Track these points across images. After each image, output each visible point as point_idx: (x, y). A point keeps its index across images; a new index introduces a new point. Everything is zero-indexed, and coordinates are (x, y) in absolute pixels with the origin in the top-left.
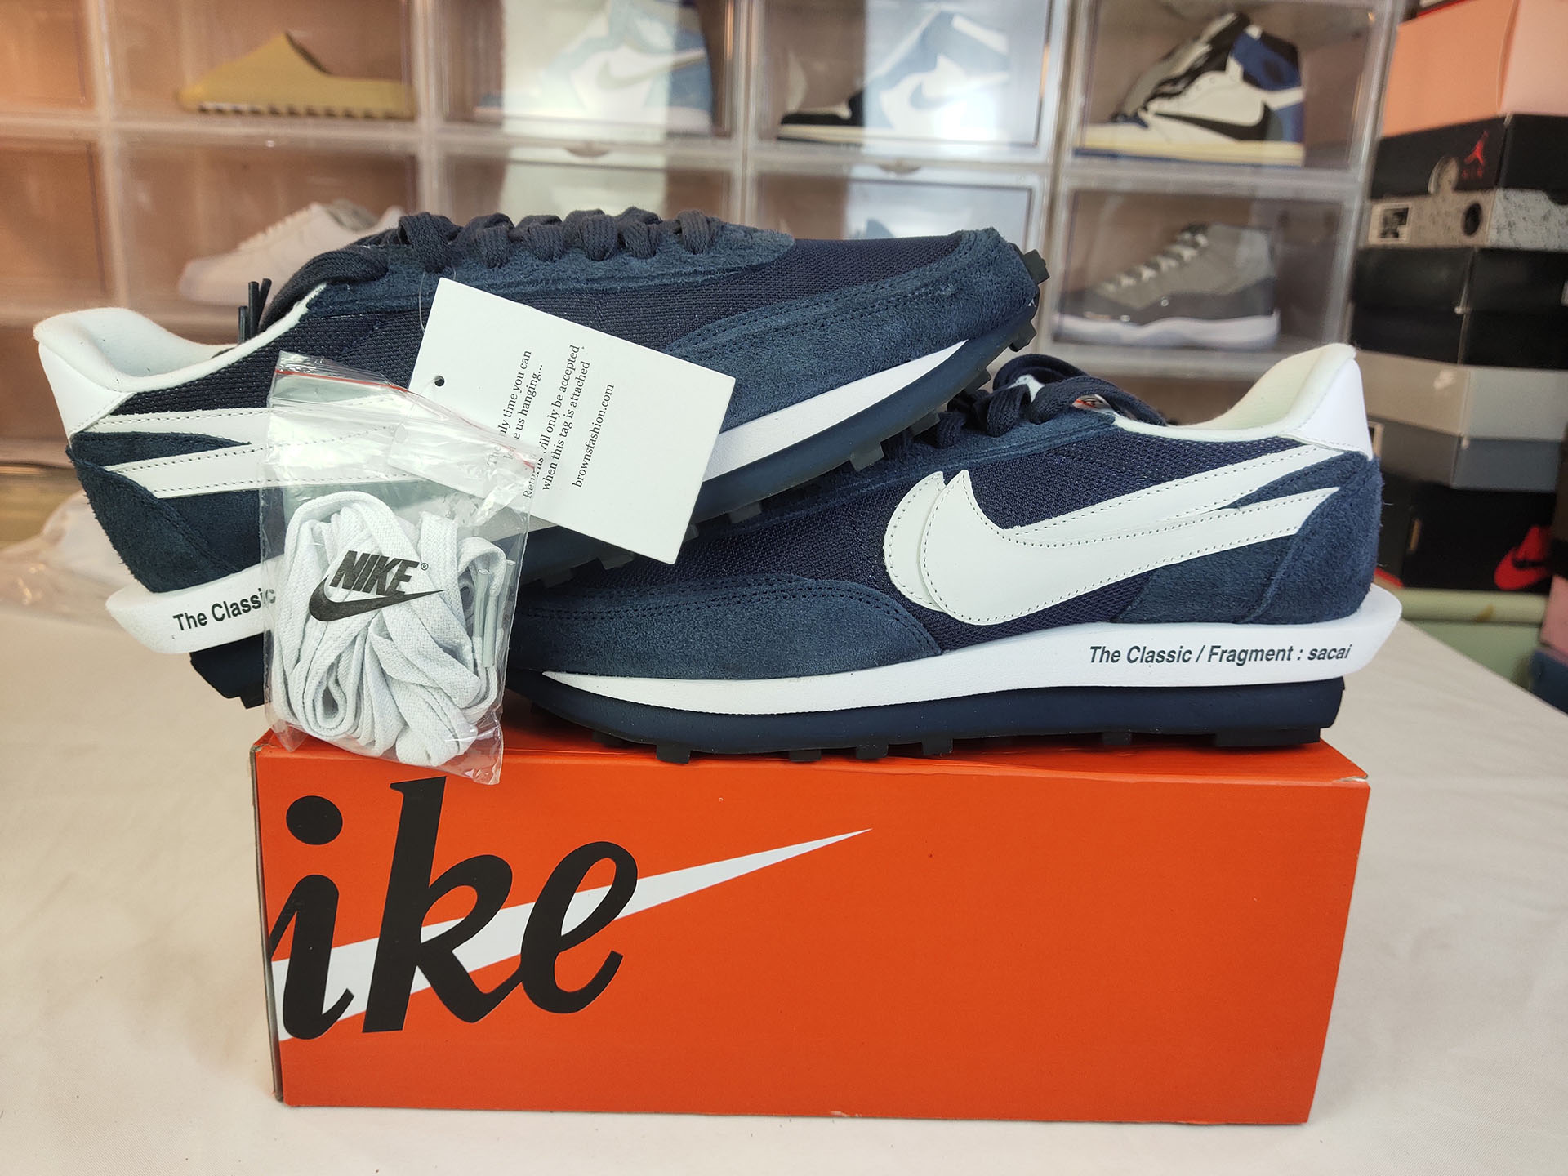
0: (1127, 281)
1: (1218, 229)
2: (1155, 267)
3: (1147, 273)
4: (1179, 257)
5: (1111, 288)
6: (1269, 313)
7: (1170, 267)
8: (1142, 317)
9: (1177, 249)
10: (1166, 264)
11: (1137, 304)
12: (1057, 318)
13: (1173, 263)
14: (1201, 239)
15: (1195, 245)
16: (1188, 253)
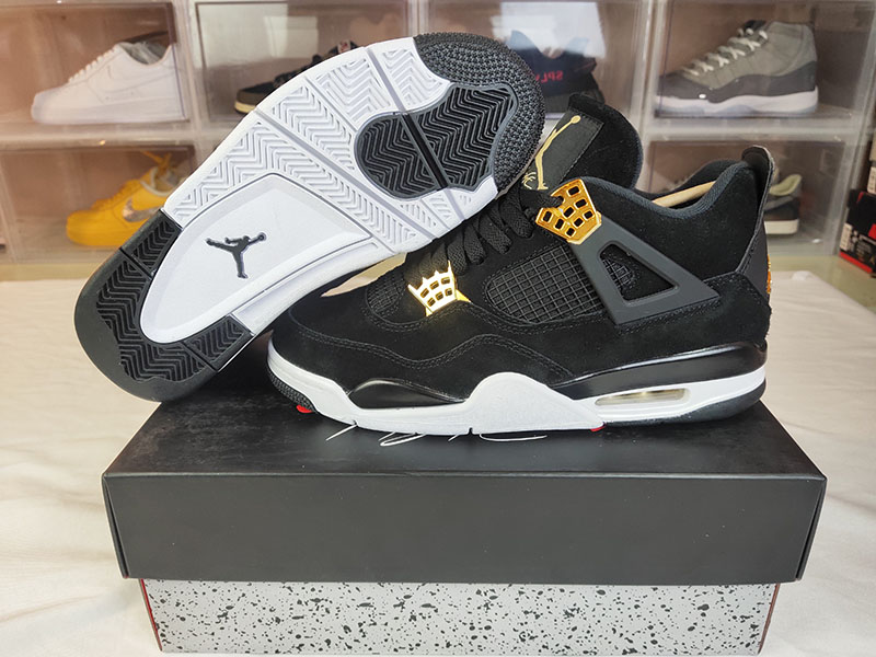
0: (707, 68)
1: (776, 25)
2: (728, 56)
3: (723, 61)
4: (747, 48)
5: (696, 73)
6: (812, 90)
7: (739, 56)
8: (716, 97)
9: (744, 41)
10: (735, 53)
11: (714, 86)
12: (658, 99)
13: (743, 53)
14: (763, 34)
15: (759, 39)
16: (753, 45)
